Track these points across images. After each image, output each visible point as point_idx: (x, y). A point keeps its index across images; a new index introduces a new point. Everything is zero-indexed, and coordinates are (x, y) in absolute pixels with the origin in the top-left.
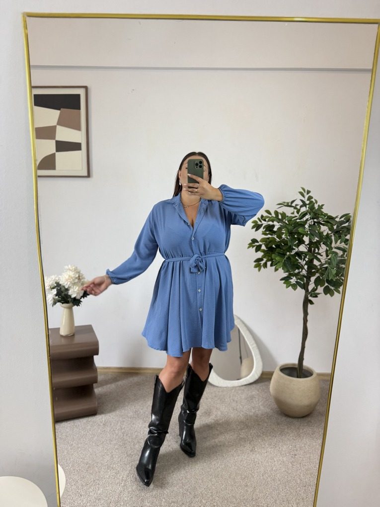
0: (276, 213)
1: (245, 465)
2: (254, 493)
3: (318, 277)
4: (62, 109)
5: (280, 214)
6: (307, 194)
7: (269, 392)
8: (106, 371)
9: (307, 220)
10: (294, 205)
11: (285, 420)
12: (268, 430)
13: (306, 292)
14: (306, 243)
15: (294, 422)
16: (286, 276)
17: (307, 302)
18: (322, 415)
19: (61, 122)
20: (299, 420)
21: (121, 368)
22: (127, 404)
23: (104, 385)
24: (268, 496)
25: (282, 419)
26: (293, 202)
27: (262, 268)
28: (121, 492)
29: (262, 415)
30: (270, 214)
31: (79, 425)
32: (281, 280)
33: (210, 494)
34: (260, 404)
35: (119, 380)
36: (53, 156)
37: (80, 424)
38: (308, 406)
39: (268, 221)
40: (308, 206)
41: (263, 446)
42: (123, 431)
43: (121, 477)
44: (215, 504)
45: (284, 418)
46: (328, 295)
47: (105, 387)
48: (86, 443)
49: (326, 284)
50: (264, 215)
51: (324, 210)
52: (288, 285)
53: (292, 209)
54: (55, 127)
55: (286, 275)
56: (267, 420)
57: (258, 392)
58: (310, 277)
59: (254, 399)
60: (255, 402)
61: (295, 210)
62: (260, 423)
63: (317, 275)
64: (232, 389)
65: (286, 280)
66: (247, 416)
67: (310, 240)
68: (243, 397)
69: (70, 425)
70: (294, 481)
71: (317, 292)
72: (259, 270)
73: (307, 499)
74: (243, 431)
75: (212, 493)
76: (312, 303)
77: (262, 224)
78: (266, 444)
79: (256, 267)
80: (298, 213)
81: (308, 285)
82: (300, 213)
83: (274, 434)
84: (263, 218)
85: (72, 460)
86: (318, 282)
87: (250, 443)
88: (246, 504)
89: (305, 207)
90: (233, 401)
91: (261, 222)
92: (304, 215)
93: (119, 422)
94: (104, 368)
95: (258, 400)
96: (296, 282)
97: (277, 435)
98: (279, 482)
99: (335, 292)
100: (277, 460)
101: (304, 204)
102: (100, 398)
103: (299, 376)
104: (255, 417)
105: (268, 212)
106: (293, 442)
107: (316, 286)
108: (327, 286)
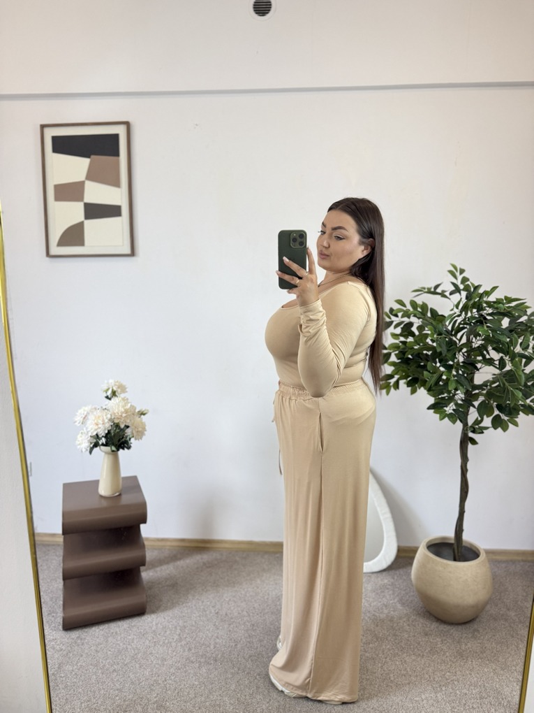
0: (413, 304)
3: (483, 401)
4: (92, 156)
6: (461, 274)
7: (410, 579)
8: (160, 544)
10: (439, 291)
11: (437, 627)
12: (410, 646)
13: (464, 425)
15: (452, 631)
16: (435, 402)
17: (466, 441)
18: (495, 619)
19: (91, 176)
20: (460, 627)
21: (183, 540)
22: (190, 597)
23: (157, 567)
25: (433, 627)
26: (437, 286)
27: (392, 388)
29: (400, 618)
30: (404, 305)
32: (429, 408)
34: (396, 600)
35: (180, 559)
36: (81, 225)
37: (118, 630)
38: (473, 607)
39: (402, 317)
45: (435, 625)
46: (499, 429)
47: (158, 569)
48: (126, 662)
50: (395, 308)
52: (442, 416)
54: (82, 184)
56: (408, 627)
57: (392, 580)
58: (470, 402)
59: (386, 591)
60: (388, 597)
62: (398, 633)
63: (481, 399)
65: (437, 407)
66: (376, 620)
69: (102, 633)
74: (371, 645)
76: (474, 442)
77: (392, 322)
81: (468, 415)
83: (420, 652)
84: (394, 313)
86: (484, 410)
87: (382, 667)
91: (390, 318)
93: (178, 628)
94: (158, 540)
95: (393, 594)
97: (425, 654)
99: (510, 424)
101: (457, 290)
103: (457, 557)
104: (389, 622)
105: (400, 302)
106: (451, 665)
107: (481, 414)
108: (496, 416)
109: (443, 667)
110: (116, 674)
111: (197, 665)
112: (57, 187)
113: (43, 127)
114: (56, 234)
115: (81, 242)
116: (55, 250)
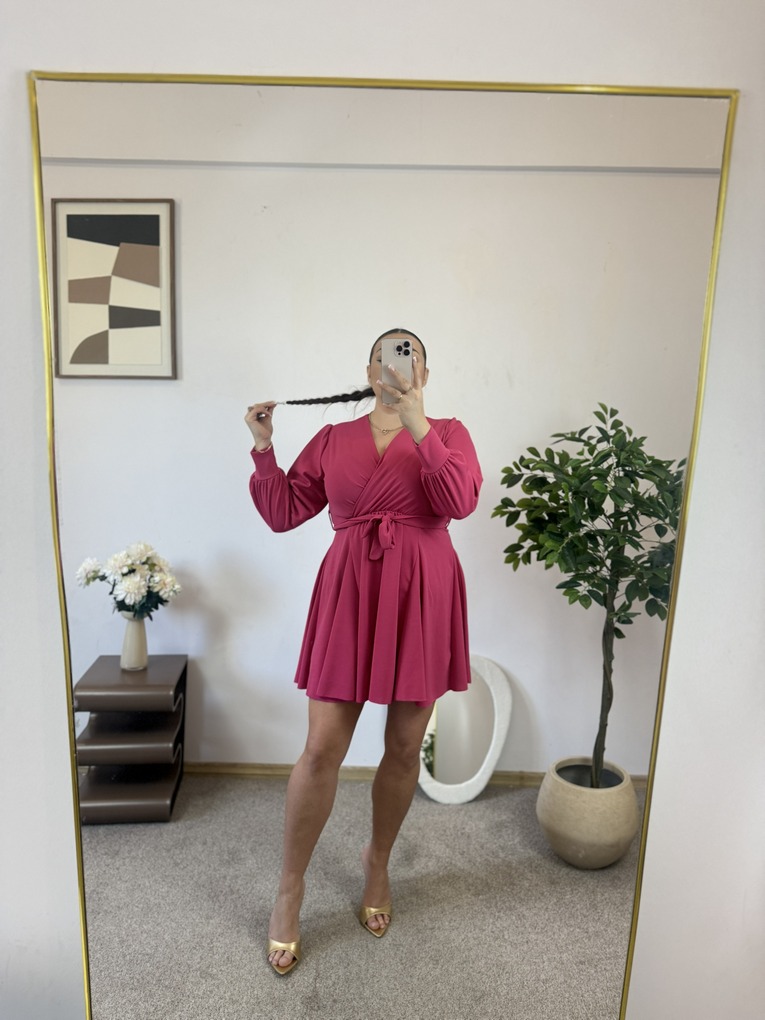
0: (550, 453)
1: (483, 970)
3: (634, 581)
4: (122, 244)
5: (558, 454)
6: (612, 416)
7: (536, 815)
9: (610, 468)
10: (584, 437)
11: (567, 874)
12: (531, 896)
13: (608, 612)
14: (608, 514)
15: (585, 879)
16: (568, 579)
17: (610, 633)
19: (120, 270)
20: (596, 873)
25: (561, 873)
26: (583, 431)
27: (521, 562)
29: (520, 863)
30: (537, 454)
31: (144, 884)
32: (558, 587)
34: (516, 841)
36: (104, 336)
38: (612, 846)
39: (532, 470)
40: (611, 440)
41: (521, 929)
43: (227, 995)
45: (565, 870)
46: (656, 616)
49: (651, 597)
50: (526, 457)
51: (647, 449)
52: (573, 598)
53: (580, 446)
54: (106, 281)
55: (567, 577)
56: (529, 874)
57: (513, 816)
58: (617, 583)
59: (504, 830)
60: (506, 837)
61: (586, 448)
62: (516, 881)
63: (632, 578)
64: (461, 810)
65: (568, 587)
66: (490, 866)
67: (617, 506)
68: (482, 825)
71: (630, 611)
72: (515, 568)
74: (481, 897)
76: (620, 635)
77: (522, 475)
78: (527, 926)
79: (508, 561)
80: (591, 453)
81: (614, 598)
82: (596, 452)
83: (543, 904)
84: (523, 464)
86: (631, 592)
87: (493, 923)
89: (606, 443)
90: (462, 834)
91: (520, 470)
92: (605, 456)
93: (228, 878)
95: (513, 833)
96: (588, 591)
97: (550, 907)
100: (549, 959)
101: (605, 437)
103: (595, 784)
104: (506, 869)
105: (533, 451)
106: (582, 920)
107: (630, 598)
108: (651, 600)
109: (572, 922)
110: (145, 935)
111: (255, 923)
112: (71, 283)
113: (55, 202)
114: (69, 348)
115: (104, 360)
116: (67, 368)
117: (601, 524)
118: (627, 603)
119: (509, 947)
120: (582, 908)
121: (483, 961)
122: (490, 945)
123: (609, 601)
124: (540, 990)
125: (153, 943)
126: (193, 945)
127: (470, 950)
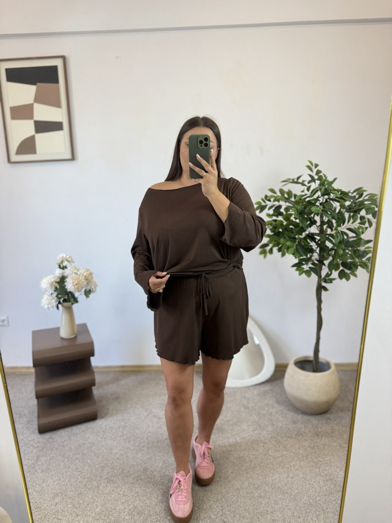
0: (282, 191)
2: (269, 505)
3: (332, 260)
4: (38, 84)
5: (286, 192)
6: (316, 167)
8: (107, 370)
9: (318, 197)
10: (300, 181)
11: (302, 418)
13: (319, 278)
14: (318, 224)
17: (320, 289)
19: (38, 99)
21: (123, 367)
23: (105, 386)
24: (284, 509)
25: (299, 417)
26: (299, 178)
27: (268, 254)
28: (122, 510)
30: (275, 192)
31: (77, 433)
32: (293, 266)
33: (220, 508)
34: (273, 401)
35: (121, 380)
36: (32, 138)
38: (325, 403)
39: (274, 201)
40: (317, 182)
41: (278, 449)
42: (125, 437)
44: (226, 520)
46: (344, 280)
48: (85, 453)
50: (269, 195)
52: (301, 272)
53: (299, 187)
54: (31, 106)
56: (281, 419)
61: (306, 188)
65: (298, 266)
67: (322, 217)
70: (313, 489)
71: (331, 277)
72: (265, 257)
73: (328, 510)
75: (222, 506)
76: (326, 289)
77: (266, 206)
78: (281, 447)
79: (261, 253)
80: (308, 189)
82: (310, 191)
84: (268, 198)
85: (68, 474)
86: (332, 266)
88: (260, 519)
89: (314, 183)
91: (265, 202)
92: (315, 192)
94: (105, 367)
95: (272, 397)
98: (296, 491)
99: (352, 276)
100: (294, 466)
101: (313, 180)
102: (100, 401)
103: (315, 370)
105: (272, 191)
107: (331, 270)
108: (342, 270)
110: (78, 461)
112: (13, 109)
114: (14, 146)
115: (34, 151)
116: (14, 158)
117: (314, 230)
118: (329, 273)
119: (272, 459)
120: (311, 436)
121: (259, 467)
122: (262, 458)
123: (318, 271)
124: (290, 482)
125: (82, 465)
126: (103, 465)
127: (251, 461)
